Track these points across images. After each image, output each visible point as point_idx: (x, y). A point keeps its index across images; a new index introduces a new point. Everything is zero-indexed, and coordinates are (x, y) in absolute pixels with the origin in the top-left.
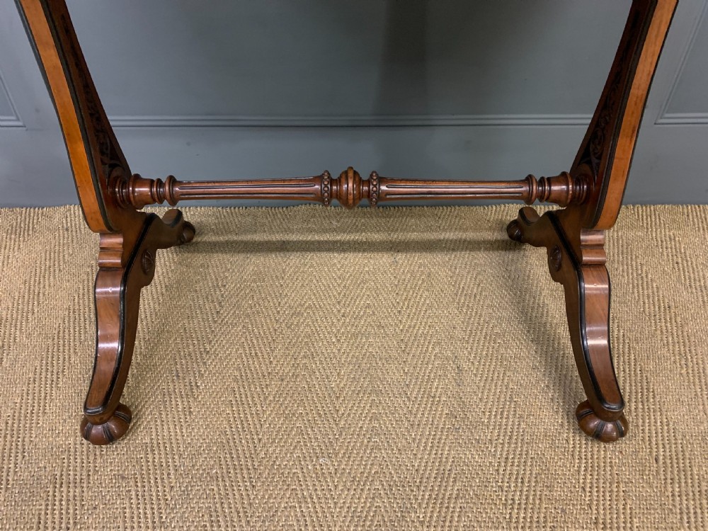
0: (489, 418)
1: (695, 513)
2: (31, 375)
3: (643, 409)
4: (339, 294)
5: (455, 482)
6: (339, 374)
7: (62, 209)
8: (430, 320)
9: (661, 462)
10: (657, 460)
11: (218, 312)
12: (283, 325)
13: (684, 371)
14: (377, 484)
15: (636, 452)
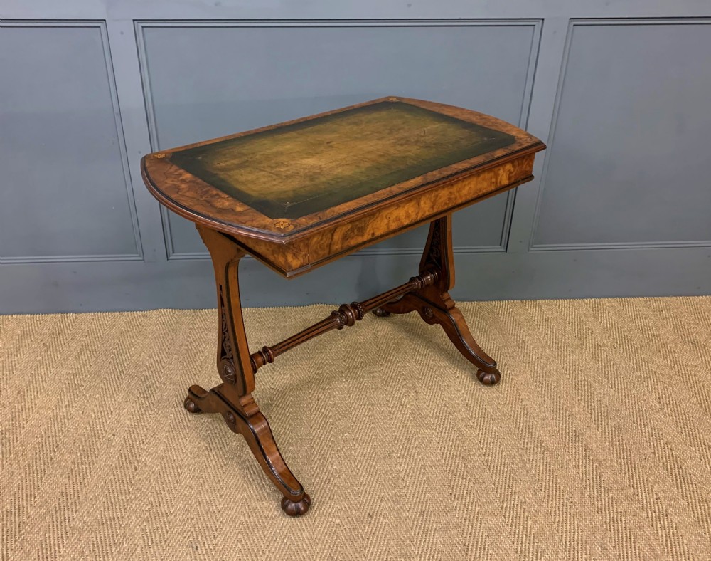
0: (433, 414)
1: (534, 449)
2: (174, 403)
3: (515, 408)
4: (344, 356)
5: (415, 441)
6: (349, 397)
7: (156, 311)
8: (399, 369)
9: (520, 429)
10: (518, 429)
11: (273, 368)
12: (313, 373)
13: (540, 390)
14: (375, 444)
15: (508, 427)
